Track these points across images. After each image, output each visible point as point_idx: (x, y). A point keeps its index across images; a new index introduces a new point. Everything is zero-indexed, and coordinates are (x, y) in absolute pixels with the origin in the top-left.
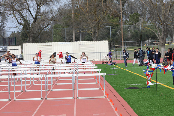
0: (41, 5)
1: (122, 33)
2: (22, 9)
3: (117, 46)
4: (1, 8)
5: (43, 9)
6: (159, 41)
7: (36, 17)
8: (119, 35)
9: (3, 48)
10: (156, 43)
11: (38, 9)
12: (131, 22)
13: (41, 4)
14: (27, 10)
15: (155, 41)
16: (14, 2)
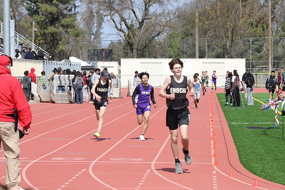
0: (151, 4)
1: (270, 48)
3: (262, 67)
7: (143, 21)
8: (265, 52)
9: (91, 64)
11: (146, 9)
13: (150, 1)
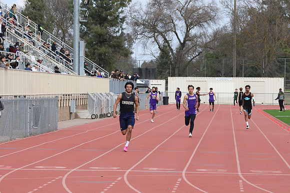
0: (192, 26)
2: (166, 31)
4: (139, 29)
5: (194, 31)
9: (144, 82)
11: (188, 31)
13: (191, 24)
14: (174, 33)
16: (155, 21)
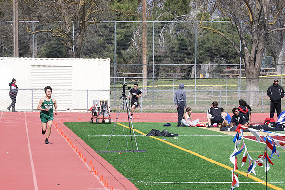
1: (145, 41)
3: (129, 75)
6: (242, 67)
8: (135, 47)
10: (233, 72)
12: (168, 14)
15: (229, 67)
